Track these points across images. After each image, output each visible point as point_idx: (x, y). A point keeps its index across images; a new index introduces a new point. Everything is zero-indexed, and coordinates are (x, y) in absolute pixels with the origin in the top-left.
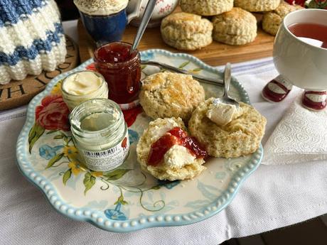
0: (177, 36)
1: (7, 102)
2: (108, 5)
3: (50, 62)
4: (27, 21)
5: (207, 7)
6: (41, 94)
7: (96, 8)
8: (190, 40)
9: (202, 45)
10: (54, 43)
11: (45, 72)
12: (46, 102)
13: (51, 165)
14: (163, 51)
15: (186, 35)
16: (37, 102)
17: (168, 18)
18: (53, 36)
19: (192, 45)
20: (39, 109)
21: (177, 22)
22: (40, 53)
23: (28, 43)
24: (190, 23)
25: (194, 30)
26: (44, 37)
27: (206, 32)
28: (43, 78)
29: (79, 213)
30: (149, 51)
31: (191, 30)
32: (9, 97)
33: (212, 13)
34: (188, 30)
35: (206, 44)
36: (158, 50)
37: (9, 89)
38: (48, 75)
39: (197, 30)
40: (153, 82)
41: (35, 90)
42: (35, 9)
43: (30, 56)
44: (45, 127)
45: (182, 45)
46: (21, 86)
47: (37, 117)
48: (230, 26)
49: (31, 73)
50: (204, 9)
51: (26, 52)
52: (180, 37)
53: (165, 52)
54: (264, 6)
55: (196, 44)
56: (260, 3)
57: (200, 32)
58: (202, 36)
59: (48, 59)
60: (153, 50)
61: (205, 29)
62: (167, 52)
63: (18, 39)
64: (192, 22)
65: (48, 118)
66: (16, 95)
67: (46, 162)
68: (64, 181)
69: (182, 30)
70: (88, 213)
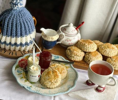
0: (69, 54)
1: (11, 56)
2: (50, 39)
3: (27, 49)
4: (26, 37)
5: (84, 48)
6: (21, 57)
7: (46, 38)
8: (73, 57)
9: (77, 60)
10: (30, 44)
11: (24, 51)
12: (22, 60)
13: (19, 75)
14: (63, 57)
15: (72, 55)
16: (20, 59)
17: (70, 47)
18: (31, 42)
19: (73, 59)
20: (20, 61)
21: (71, 50)
22: (25, 46)
23: (24, 43)
24: (75, 52)
25: (75, 55)
26: (29, 42)
27: (80, 56)
28: (23, 53)
29: (22, 85)
30: (58, 56)
31: (74, 54)
32: (12, 55)
33: (85, 51)
34: (73, 54)
35: (79, 60)
36: (61, 57)
37: (13, 53)
38: (25, 52)
39: (76, 55)
40: (53, 65)
41: (20, 56)
42: (29, 34)
43: (23, 46)
44: (20, 66)
45: (70, 58)
46: (16, 53)
47: (19, 63)
48: (89, 57)
49: (20, 50)
50: (83, 48)
51: (22, 45)
52: (70, 55)
53: (63, 58)
54: (107, 55)
55: (75, 59)
56: (106, 53)
57: (77, 56)
58: (78, 57)
59: (27, 48)
60: (60, 56)
61: (80, 55)
62: (64, 58)
63: (22, 41)
64: (76, 52)
65: (21, 64)
66: (14, 55)
67: (18, 74)
68: (21, 79)
69: (71, 53)
70: (24, 85)
